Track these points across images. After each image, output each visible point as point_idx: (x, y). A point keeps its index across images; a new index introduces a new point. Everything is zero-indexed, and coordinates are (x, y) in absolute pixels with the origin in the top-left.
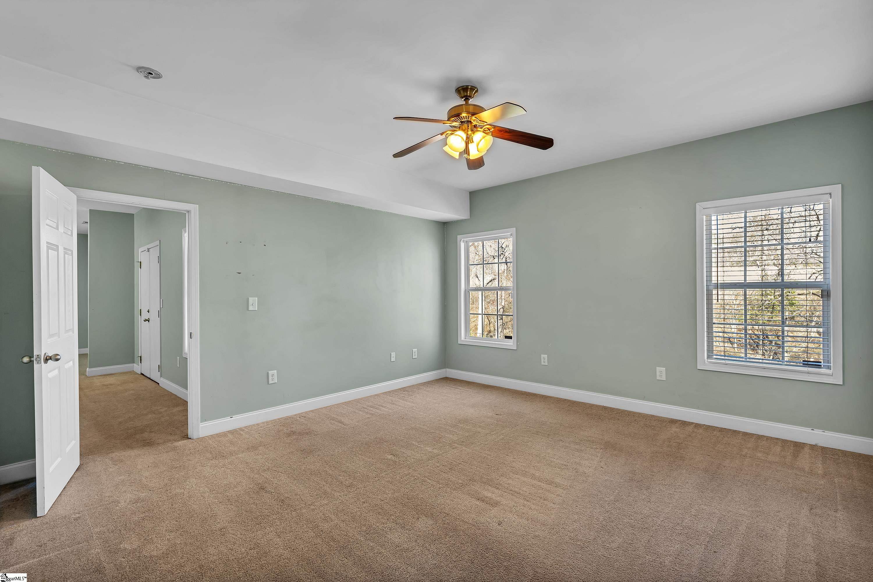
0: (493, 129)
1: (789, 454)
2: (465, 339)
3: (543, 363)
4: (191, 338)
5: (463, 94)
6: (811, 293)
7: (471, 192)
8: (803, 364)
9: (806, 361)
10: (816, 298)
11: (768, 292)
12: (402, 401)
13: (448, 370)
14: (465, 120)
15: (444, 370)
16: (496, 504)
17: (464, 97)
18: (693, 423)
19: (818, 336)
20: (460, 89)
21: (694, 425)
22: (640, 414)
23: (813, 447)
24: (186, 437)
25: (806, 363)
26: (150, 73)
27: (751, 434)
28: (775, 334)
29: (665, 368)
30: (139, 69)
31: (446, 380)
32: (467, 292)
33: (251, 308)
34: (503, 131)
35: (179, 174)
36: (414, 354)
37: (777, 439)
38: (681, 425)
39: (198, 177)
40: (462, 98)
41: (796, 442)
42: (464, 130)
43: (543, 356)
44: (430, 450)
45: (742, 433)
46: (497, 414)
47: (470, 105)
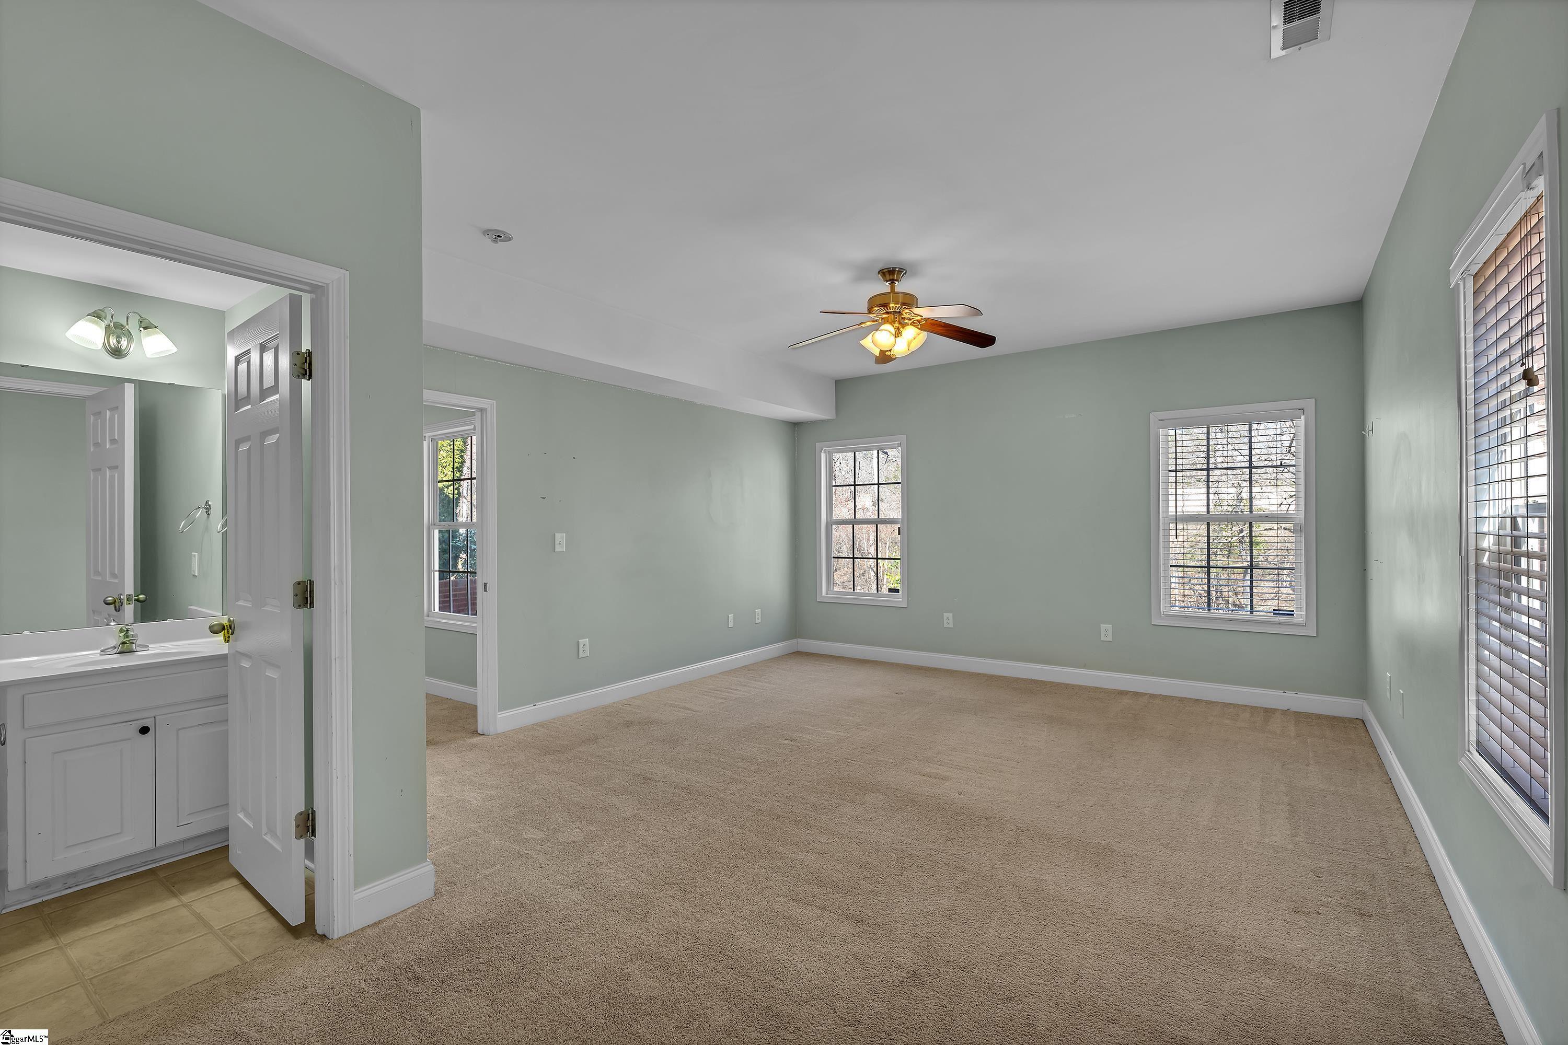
0: (924, 322)
1: (1258, 719)
2: (827, 594)
3: (946, 625)
4: (485, 591)
5: (888, 277)
6: (1283, 528)
7: (840, 380)
8: (1274, 614)
9: (1276, 610)
10: (1287, 533)
11: (1224, 526)
12: (754, 682)
13: (800, 640)
14: (892, 310)
15: (794, 641)
16: (945, 779)
17: (890, 280)
18: (1146, 694)
19: (1291, 592)
20: (885, 271)
21: (1148, 695)
22: (1080, 686)
23: (1285, 712)
24: (475, 733)
25: (1277, 612)
26: (499, 236)
27: (1215, 702)
28: (1232, 589)
29: (1111, 625)
30: (486, 232)
31: (798, 654)
32: (830, 525)
33: (558, 549)
34: (937, 324)
35: (472, 357)
36: (757, 617)
37: (1246, 706)
38: (1133, 696)
39: (495, 360)
40: (887, 281)
41: (1266, 708)
42: (891, 323)
43: (946, 615)
44: (834, 733)
45: (1205, 701)
46: (897, 692)
47: (898, 293)
